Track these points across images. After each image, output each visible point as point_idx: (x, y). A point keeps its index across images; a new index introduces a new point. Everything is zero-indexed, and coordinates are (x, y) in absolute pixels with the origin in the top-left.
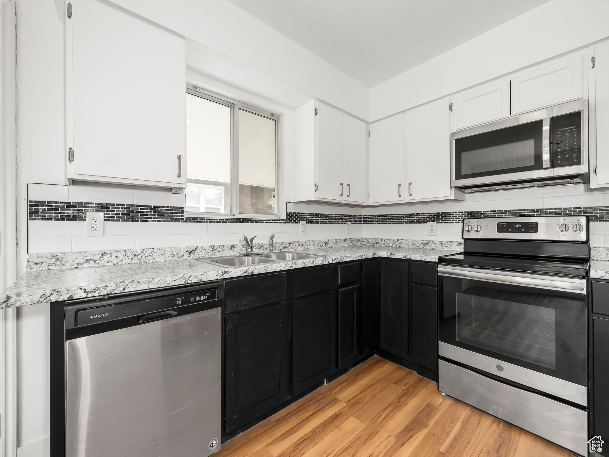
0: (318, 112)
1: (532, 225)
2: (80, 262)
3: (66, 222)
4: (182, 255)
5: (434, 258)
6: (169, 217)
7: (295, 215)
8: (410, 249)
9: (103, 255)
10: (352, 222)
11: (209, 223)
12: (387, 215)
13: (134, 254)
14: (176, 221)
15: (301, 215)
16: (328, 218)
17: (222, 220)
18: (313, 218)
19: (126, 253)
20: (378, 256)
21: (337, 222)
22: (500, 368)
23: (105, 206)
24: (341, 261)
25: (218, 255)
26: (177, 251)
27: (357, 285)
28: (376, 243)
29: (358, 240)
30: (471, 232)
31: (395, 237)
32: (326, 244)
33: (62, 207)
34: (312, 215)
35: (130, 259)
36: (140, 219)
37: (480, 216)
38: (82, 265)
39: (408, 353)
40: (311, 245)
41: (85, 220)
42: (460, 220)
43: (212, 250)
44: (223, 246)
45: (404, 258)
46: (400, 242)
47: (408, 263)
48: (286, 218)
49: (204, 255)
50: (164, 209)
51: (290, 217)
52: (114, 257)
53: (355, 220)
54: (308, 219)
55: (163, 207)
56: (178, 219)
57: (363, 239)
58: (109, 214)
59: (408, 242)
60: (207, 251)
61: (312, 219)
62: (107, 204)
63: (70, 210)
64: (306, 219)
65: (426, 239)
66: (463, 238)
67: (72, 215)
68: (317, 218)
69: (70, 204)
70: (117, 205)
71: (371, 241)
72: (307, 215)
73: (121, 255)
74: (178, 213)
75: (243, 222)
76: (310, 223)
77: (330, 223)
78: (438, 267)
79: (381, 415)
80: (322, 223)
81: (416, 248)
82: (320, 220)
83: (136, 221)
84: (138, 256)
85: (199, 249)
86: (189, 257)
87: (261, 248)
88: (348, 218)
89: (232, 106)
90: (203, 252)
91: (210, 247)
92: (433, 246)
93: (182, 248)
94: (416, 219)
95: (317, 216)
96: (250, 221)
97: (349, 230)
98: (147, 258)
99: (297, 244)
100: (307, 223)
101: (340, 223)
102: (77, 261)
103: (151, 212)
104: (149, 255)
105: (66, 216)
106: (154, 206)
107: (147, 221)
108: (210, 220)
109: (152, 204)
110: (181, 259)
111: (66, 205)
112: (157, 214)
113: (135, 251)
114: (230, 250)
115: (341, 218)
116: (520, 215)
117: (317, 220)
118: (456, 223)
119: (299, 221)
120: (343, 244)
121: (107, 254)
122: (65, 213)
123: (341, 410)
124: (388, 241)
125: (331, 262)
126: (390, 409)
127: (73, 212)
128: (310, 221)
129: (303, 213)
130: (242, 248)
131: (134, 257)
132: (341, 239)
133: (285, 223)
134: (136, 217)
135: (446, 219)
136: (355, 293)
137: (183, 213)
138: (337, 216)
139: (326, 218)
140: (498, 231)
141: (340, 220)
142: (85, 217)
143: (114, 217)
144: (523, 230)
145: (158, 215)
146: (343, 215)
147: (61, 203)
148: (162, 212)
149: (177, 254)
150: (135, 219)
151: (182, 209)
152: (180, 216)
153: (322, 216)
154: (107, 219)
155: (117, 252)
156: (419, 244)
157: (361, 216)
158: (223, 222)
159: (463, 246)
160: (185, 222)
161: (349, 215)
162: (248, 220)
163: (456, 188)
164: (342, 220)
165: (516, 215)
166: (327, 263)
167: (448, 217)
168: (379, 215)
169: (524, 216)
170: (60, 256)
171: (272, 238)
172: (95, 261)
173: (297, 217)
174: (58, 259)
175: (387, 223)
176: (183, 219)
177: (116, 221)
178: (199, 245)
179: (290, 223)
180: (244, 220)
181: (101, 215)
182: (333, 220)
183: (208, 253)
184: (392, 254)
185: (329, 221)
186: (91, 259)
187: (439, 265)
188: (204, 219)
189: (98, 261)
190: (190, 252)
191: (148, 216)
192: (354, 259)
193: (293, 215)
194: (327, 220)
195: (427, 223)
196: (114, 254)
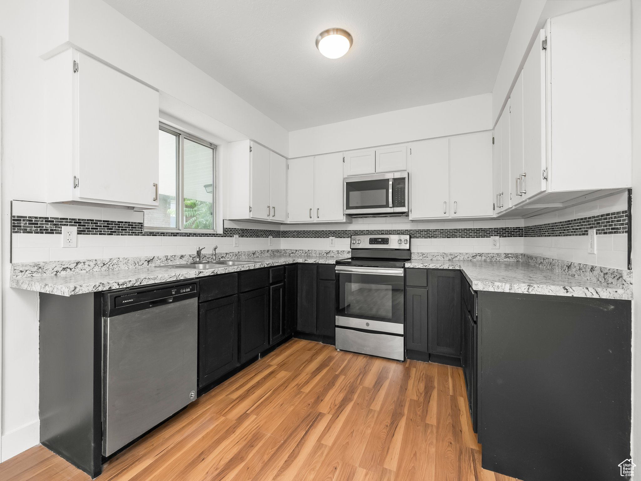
0: (252, 149)
1: (386, 239)
2: (58, 270)
3: (44, 235)
4: (142, 264)
5: (333, 262)
6: (131, 231)
7: (230, 230)
8: (317, 257)
9: (77, 263)
10: (273, 236)
11: (163, 237)
12: (300, 231)
13: (103, 263)
14: (136, 235)
15: (235, 230)
16: (255, 233)
17: (173, 234)
18: (244, 232)
19: (97, 262)
20: (296, 262)
21: (262, 236)
22: (368, 324)
23: (78, 221)
24: (272, 265)
25: (170, 263)
26: (138, 260)
27: (282, 284)
28: (292, 253)
29: (278, 251)
30: (355, 244)
31: (306, 249)
32: (254, 254)
33: (41, 222)
34: (243, 230)
35: (100, 268)
36: (106, 233)
37: (361, 233)
38: (60, 273)
39: (317, 330)
40: (242, 255)
41: (61, 233)
42: (349, 236)
43: (166, 259)
44: (175, 256)
45: (314, 263)
46: (310, 252)
47: (317, 266)
48: (223, 233)
49: (160, 264)
50: (127, 224)
51: (226, 232)
52: (86, 266)
53: (275, 235)
54: (240, 234)
55: (125, 222)
56: (138, 233)
57: (281, 250)
58: (81, 228)
59: (315, 252)
60: (162, 260)
61: (243, 234)
62: (79, 220)
63: (48, 224)
64: (239, 234)
65: (328, 249)
66: (351, 248)
67: (50, 229)
68: (247, 232)
69: (48, 219)
70: (88, 220)
71: (288, 251)
72: (239, 231)
73: (92, 264)
74: (138, 228)
75: (189, 236)
76: (242, 237)
77: (256, 237)
78: (335, 267)
79: (300, 367)
80: (250, 237)
81: (321, 256)
82: (249, 234)
83: (103, 234)
84: (107, 265)
85: (156, 258)
86: (148, 265)
87: (204, 257)
88: (270, 233)
89: (177, 135)
90: (159, 261)
91: (164, 257)
92: (332, 255)
93: (142, 258)
94: (321, 235)
95: (247, 231)
96: (195, 235)
97: (270, 243)
98: (114, 266)
99: (232, 254)
100: (239, 237)
101: (264, 237)
102: (55, 269)
103: (115, 227)
104: (115, 264)
105: (45, 230)
106: (118, 222)
107: (112, 234)
108: (163, 234)
109: (117, 220)
110: (141, 267)
111: (44, 220)
112: (120, 228)
113: (104, 260)
114: (180, 259)
115: (265, 233)
116: (381, 233)
117: (247, 234)
118: (347, 238)
119: (233, 235)
120: (267, 254)
121: (81, 263)
122: (43, 227)
123: (274, 369)
124: (301, 252)
125: (266, 266)
126: (307, 363)
127: (50, 227)
128: (241, 235)
129: (236, 229)
130: (190, 258)
131: (103, 266)
132: (265, 250)
133: (223, 237)
134: (104, 231)
135: (341, 235)
136: (281, 289)
137: (142, 228)
138: (261, 232)
139: (254, 233)
140: (370, 244)
141: (264, 234)
142: (61, 231)
143: (85, 231)
144: (382, 243)
145: (122, 230)
146: (266, 230)
147: (40, 218)
148: (125, 227)
149: (138, 263)
150: (102, 233)
151: (141, 225)
152: (139, 230)
153: (250, 231)
154: (79, 233)
155: (89, 261)
156: (323, 253)
157: (280, 231)
158: (174, 236)
159: (351, 254)
160: (144, 235)
161: (271, 231)
162: (194, 234)
163: (346, 214)
164: (265, 234)
165: (379, 233)
166: (263, 266)
167: (342, 233)
168: (295, 231)
169: (382, 234)
170: (42, 265)
171: (215, 249)
172: (71, 269)
173: (232, 232)
174: (40, 267)
175: (300, 237)
176: (142, 233)
177: (87, 234)
178: (156, 255)
179: (226, 237)
180: (190, 234)
181: (75, 229)
182: (259, 234)
183: (163, 262)
184: (306, 260)
185: (256, 236)
186: (67, 267)
187: (336, 266)
188: (159, 233)
189: (74, 269)
190: (149, 261)
191: (113, 230)
192: (281, 264)
193: (228, 230)
194: (254, 234)
195: (329, 238)
196: (87, 263)
